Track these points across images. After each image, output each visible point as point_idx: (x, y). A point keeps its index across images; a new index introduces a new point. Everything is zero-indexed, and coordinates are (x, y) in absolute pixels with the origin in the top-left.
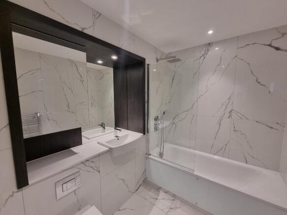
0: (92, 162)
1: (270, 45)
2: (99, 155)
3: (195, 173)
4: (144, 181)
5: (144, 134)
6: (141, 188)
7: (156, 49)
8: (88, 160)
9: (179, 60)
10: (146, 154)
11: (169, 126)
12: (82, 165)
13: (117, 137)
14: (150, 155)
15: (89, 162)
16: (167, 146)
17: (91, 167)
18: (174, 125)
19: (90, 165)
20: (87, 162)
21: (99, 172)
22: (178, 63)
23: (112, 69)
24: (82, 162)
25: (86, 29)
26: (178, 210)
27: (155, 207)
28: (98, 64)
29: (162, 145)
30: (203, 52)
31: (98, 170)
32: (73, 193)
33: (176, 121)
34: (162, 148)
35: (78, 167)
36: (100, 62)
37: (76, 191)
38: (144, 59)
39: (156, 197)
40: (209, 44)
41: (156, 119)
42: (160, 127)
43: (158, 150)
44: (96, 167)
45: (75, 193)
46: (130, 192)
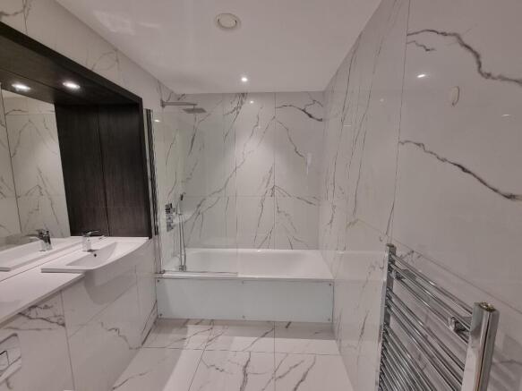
0: (46, 307)
1: (304, 111)
2: (61, 291)
3: (240, 276)
4: (155, 323)
5: (150, 237)
6: (152, 336)
7: (159, 85)
8: (34, 307)
9: (202, 111)
10: (156, 273)
11: (191, 218)
12: (22, 318)
13: (90, 251)
14: (164, 271)
15: (37, 309)
16: (191, 253)
17: (45, 319)
18: (200, 216)
19: (39, 316)
20: (33, 311)
21: (63, 325)
22: (199, 116)
23: (52, 107)
24: (20, 314)
25: (7, 15)
26: (220, 338)
27: (184, 352)
28: (14, 90)
29: (183, 253)
30: (235, 105)
31: (61, 322)
32: (5, 384)
33: (202, 209)
34: (183, 257)
35: (13, 324)
36: (20, 87)
37: (10, 380)
38: (140, 100)
39: (182, 337)
40: (243, 94)
41: (169, 209)
42: (176, 221)
43: (176, 262)
44: (55, 316)
45: (8, 384)
46: (131, 348)
